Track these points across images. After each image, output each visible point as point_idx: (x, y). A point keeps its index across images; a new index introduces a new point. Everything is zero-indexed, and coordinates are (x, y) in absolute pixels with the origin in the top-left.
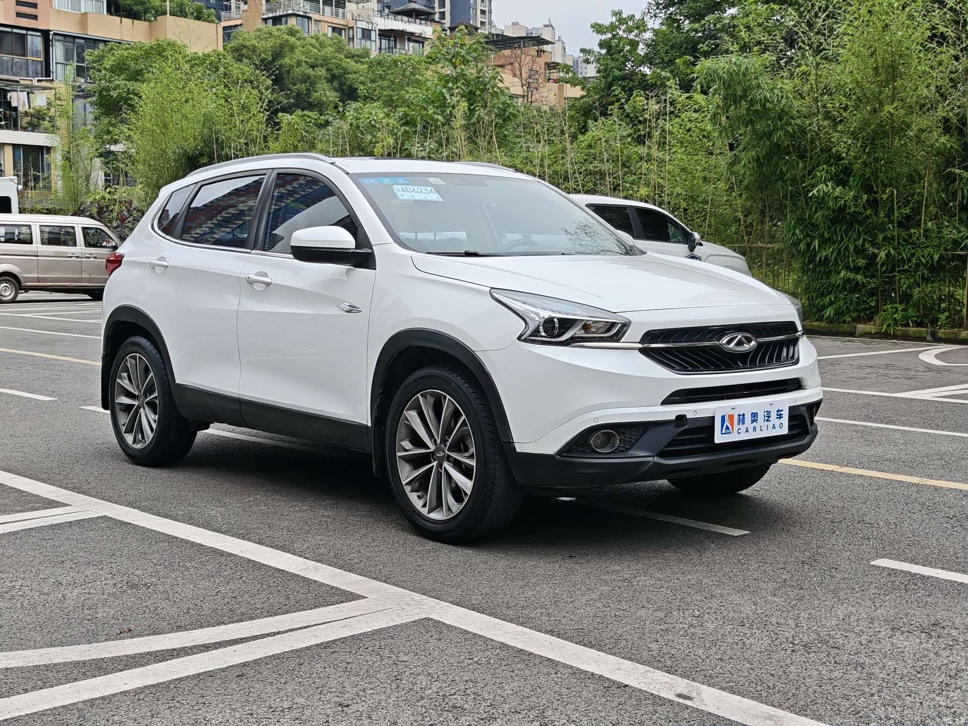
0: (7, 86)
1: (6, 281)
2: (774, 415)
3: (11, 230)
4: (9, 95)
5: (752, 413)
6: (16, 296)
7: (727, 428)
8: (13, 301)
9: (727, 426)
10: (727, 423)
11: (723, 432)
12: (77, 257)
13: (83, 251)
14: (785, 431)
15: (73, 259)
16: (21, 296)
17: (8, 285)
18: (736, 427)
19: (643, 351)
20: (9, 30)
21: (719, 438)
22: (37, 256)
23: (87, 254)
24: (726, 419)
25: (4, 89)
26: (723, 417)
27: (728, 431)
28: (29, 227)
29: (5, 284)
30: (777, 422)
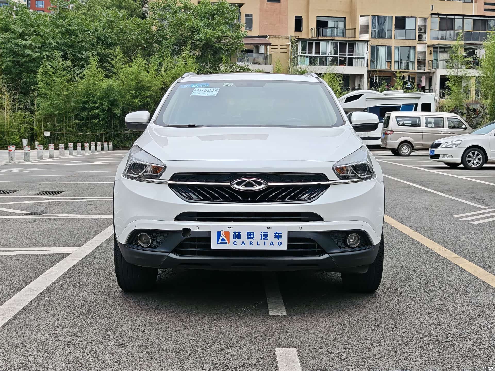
0: (475, 47)
1: (406, 145)
3: (414, 119)
4: (476, 51)
5: (248, 233)
6: (410, 153)
7: (223, 240)
8: (409, 155)
9: (223, 238)
11: (219, 242)
12: (444, 133)
13: (447, 130)
14: (285, 247)
15: (442, 134)
16: (413, 153)
17: (406, 147)
19: (171, 186)
20: (478, 18)
21: (215, 246)
22: (422, 133)
23: (449, 132)
25: (473, 49)
28: (420, 118)
29: (405, 147)
30: (276, 241)
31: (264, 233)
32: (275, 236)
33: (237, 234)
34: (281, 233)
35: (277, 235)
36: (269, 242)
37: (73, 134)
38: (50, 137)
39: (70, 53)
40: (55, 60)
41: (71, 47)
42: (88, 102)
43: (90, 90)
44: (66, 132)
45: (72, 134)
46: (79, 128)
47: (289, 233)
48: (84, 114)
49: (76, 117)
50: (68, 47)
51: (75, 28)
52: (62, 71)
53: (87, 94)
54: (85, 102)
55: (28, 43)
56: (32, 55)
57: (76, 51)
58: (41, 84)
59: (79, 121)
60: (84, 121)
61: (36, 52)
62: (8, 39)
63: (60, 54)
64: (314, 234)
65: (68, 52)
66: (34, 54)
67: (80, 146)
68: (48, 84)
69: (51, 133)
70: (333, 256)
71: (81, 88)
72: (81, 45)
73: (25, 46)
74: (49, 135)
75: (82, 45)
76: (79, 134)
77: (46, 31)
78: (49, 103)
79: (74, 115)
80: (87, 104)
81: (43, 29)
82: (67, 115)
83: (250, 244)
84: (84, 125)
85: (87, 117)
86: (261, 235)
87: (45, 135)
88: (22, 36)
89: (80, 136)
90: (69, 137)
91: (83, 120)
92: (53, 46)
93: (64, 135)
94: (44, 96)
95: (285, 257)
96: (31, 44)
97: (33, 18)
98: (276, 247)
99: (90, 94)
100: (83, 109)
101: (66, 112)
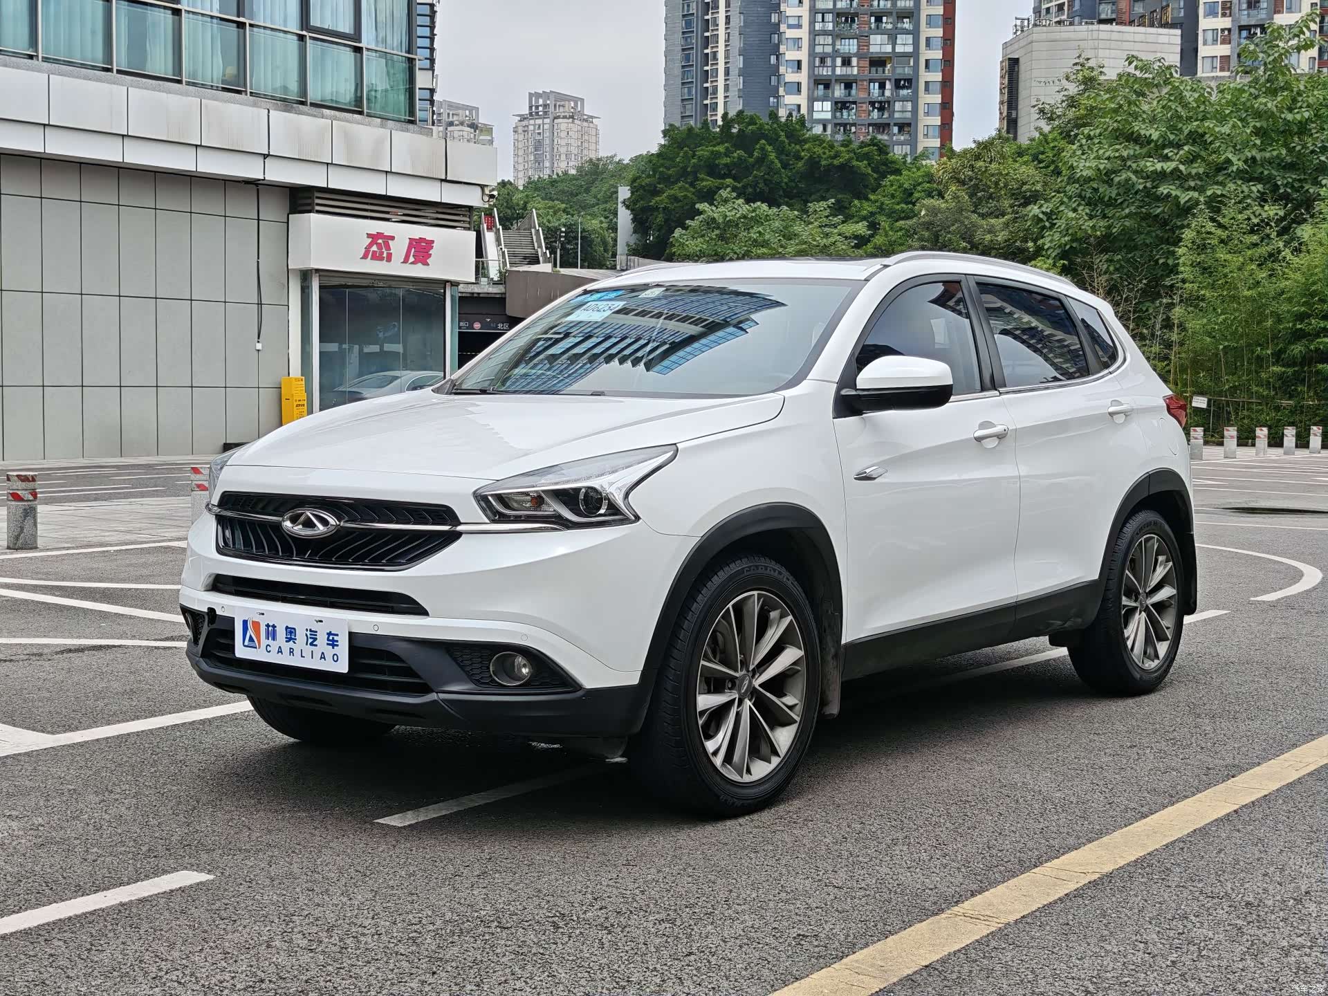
2: (322, 639)
5: (287, 628)
7: (251, 639)
9: (251, 637)
10: (250, 632)
11: (246, 643)
14: (343, 667)
18: (264, 642)
24: (250, 625)
26: (245, 622)
27: (252, 644)
30: (329, 651)
31: (311, 631)
32: (328, 640)
33: (270, 628)
34: (337, 635)
35: (331, 638)
36: (317, 651)
37: (1267, 404)
38: (1207, 411)
39: (1286, 186)
40: (1229, 207)
41: (1291, 167)
42: (1309, 316)
43: (1314, 283)
44: (1250, 399)
45: (1264, 403)
46: (1286, 386)
47: (352, 635)
48: (1297, 349)
49: (1278, 357)
50: (1284, 168)
51: (1302, 116)
52: (1244, 233)
53: (1305, 294)
54: (1301, 317)
55: (1169, 166)
56: (1177, 197)
57: (1305, 179)
58: (1186, 271)
59: (1283, 369)
60: (1296, 369)
61: (1189, 189)
62: (1123, 159)
63: (1254, 189)
64: (404, 645)
65: (1279, 183)
66: (1184, 195)
67: (1232, 437)
68: (1205, 270)
69: (1209, 401)
70: (443, 700)
71: (1292, 281)
72: (1318, 161)
73: (1162, 176)
74: (1204, 406)
75: (1320, 160)
76: (1285, 402)
77: (1218, 133)
78: (1205, 321)
79: (1269, 352)
80: (1306, 321)
81: (1211, 126)
82: (1253, 353)
83: (290, 652)
84: (1299, 379)
85: (1304, 358)
86: (306, 635)
87: (1194, 404)
88: (1158, 149)
89: (1284, 408)
90: (1257, 411)
91: (1294, 364)
92: (1235, 168)
93: (1243, 406)
94: (1193, 301)
95: (344, 688)
96: (1176, 169)
97: (1192, 99)
98: (328, 666)
99: (1313, 295)
100: (1298, 336)
101: (1249, 345)
